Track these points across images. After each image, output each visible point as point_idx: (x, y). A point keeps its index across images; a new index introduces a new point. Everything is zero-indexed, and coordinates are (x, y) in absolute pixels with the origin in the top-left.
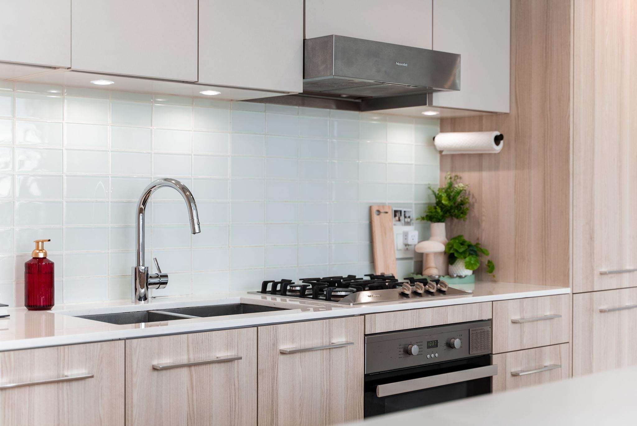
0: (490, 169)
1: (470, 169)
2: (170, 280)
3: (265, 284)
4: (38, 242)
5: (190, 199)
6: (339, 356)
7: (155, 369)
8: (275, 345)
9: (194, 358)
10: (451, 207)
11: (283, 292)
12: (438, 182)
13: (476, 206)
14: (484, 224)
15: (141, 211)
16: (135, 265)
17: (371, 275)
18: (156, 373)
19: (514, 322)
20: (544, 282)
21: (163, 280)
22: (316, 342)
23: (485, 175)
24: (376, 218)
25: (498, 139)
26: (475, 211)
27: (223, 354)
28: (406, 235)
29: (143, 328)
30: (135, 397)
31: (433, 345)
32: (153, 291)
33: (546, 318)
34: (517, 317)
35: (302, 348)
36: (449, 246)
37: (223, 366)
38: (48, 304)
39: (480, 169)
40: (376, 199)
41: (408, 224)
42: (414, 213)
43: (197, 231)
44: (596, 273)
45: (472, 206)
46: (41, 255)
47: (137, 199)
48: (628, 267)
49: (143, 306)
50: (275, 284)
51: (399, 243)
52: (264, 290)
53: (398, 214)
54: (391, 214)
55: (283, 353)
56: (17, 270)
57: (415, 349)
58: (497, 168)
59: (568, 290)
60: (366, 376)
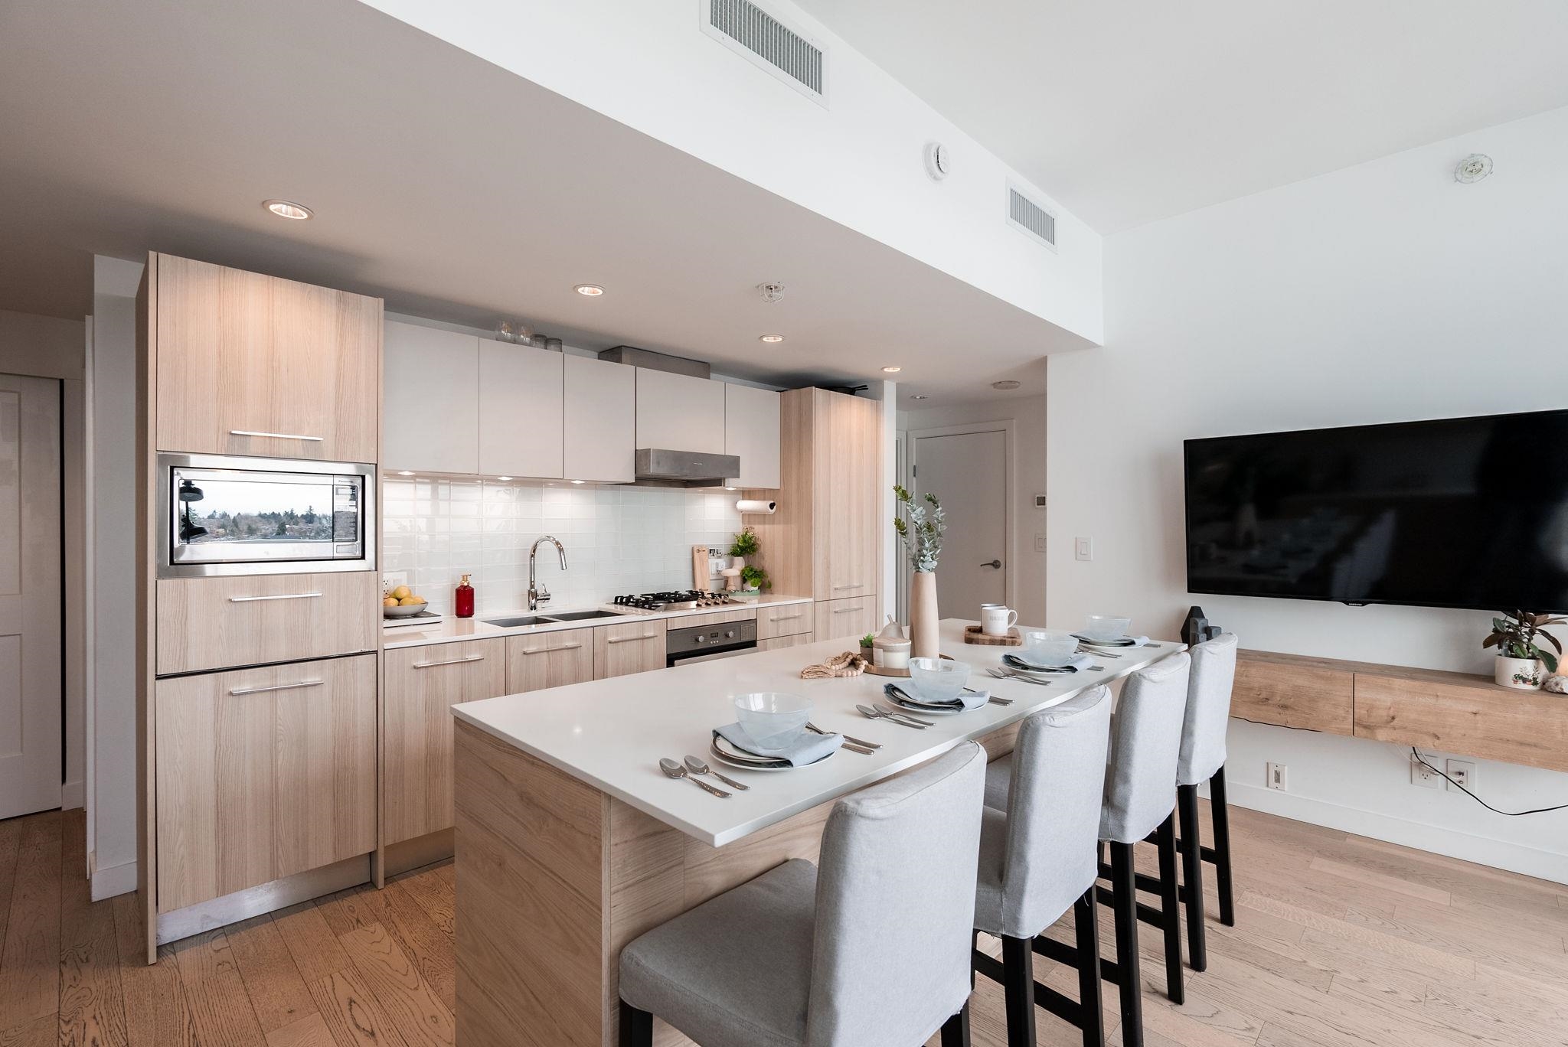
0: (769, 524)
1: (759, 523)
2: (551, 597)
3: (616, 598)
4: (463, 576)
5: (561, 550)
6: (650, 644)
7: (525, 653)
8: (605, 638)
9: (551, 646)
10: (746, 547)
11: (626, 604)
12: (741, 531)
13: (762, 546)
14: (766, 558)
15: (532, 556)
16: (528, 588)
17: (691, 592)
18: (525, 656)
19: (772, 620)
20: (799, 594)
21: (548, 597)
22: (634, 636)
23: (767, 526)
24: (696, 555)
25: (772, 506)
26: (762, 550)
27: (570, 644)
28: (717, 564)
29: (534, 628)
30: (512, 669)
31: (714, 636)
32: (539, 605)
33: (795, 617)
34: (774, 617)
35: (624, 639)
36: (743, 572)
37: (570, 651)
38: (470, 614)
39: (764, 523)
40: (697, 542)
41: (720, 557)
42: (723, 550)
43: (564, 568)
44: (832, 589)
45: (760, 546)
46: (466, 584)
47: (530, 548)
48: (856, 584)
49: (534, 614)
50: (622, 598)
51: (713, 570)
52: (616, 603)
53: (712, 552)
54: (707, 551)
55: (610, 642)
56: (452, 593)
57: (701, 638)
58: (773, 523)
59: (812, 600)
60: (668, 655)
